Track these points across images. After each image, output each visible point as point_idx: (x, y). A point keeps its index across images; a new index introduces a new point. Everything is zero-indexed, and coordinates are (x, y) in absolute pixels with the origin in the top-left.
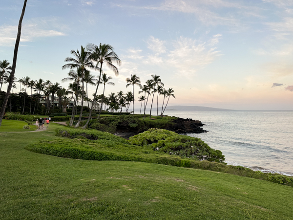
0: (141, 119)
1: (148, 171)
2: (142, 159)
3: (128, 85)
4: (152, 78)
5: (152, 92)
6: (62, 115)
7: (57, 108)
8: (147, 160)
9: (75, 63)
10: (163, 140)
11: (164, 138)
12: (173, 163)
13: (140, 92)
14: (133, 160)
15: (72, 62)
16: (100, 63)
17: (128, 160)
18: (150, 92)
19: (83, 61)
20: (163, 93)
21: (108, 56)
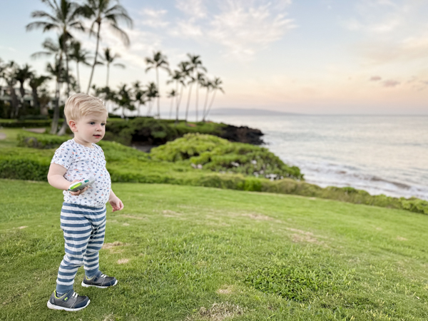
0: (172, 125)
1: (185, 201)
2: (172, 179)
3: (149, 69)
4: (188, 59)
5: (189, 83)
6: (39, 119)
7: (30, 107)
8: (182, 181)
9: (51, 22)
10: (207, 153)
11: (210, 149)
12: (230, 185)
13: (168, 82)
14: (154, 182)
15: (44, 19)
16: (96, 25)
17: (145, 182)
18: (186, 82)
19: (65, 18)
20: (205, 85)
21: (111, 13)
